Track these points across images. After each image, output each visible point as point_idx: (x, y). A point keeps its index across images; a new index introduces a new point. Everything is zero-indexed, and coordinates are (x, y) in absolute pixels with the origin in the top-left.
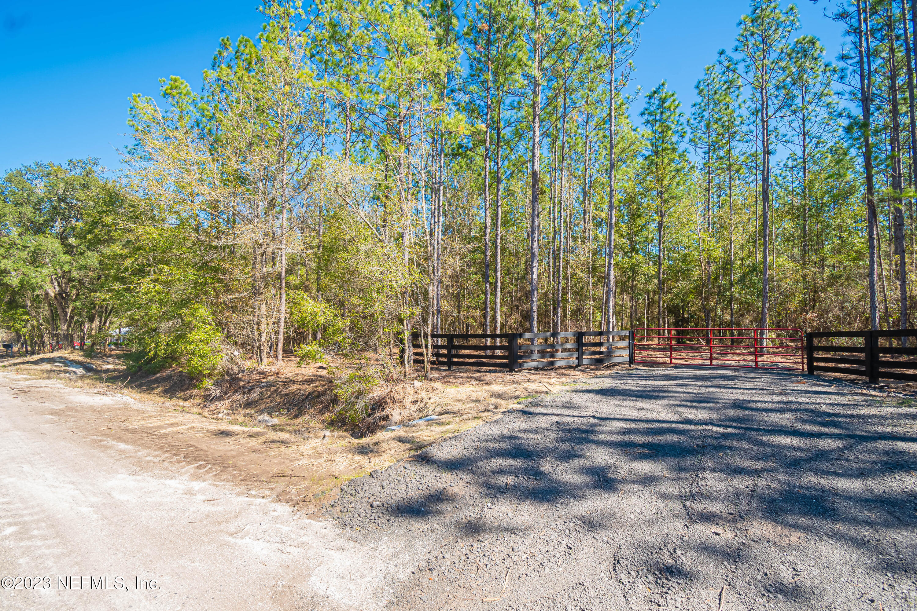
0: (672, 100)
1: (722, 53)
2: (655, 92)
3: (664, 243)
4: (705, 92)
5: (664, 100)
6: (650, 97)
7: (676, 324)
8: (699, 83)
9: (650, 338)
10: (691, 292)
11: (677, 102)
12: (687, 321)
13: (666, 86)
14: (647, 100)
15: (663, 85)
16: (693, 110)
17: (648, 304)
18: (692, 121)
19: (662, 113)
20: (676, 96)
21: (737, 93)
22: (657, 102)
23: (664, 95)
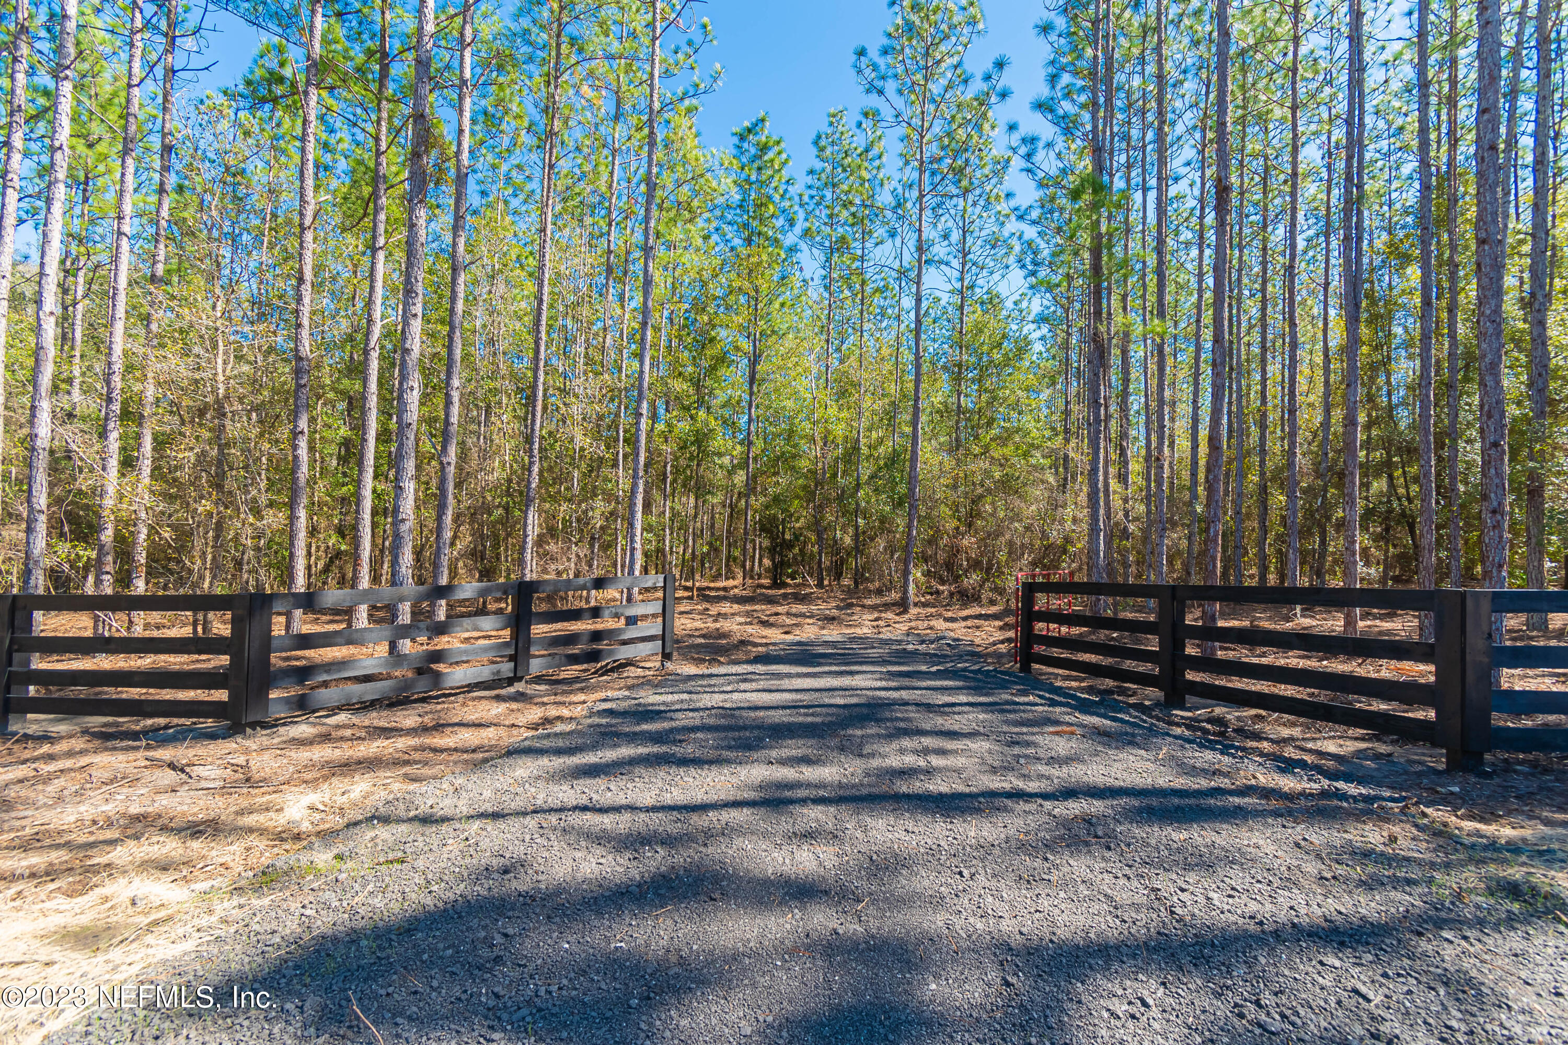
0: (777, 149)
1: (861, 53)
2: (749, 131)
3: (757, 407)
4: (828, 151)
5: (764, 148)
6: (742, 138)
7: (772, 551)
8: (819, 137)
9: (730, 575)
10: (798, 497)
11: (784, 156)
12: (790, 545)
13: (767, 124)
14: (736, 140)
15: (763, 120)
16: (809, 180)
17: (731, 516)
18: (806, 198)
19: (759, 169)
20: (783, 145)
21: (877, 163)
22: (753, 151)
23: (764, 139)
